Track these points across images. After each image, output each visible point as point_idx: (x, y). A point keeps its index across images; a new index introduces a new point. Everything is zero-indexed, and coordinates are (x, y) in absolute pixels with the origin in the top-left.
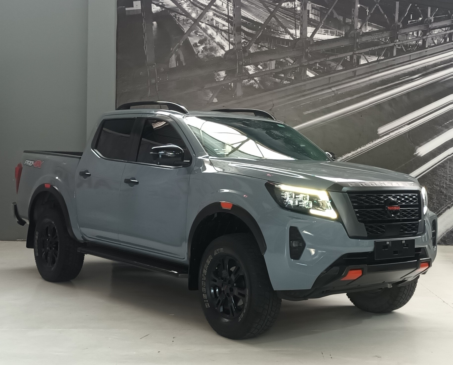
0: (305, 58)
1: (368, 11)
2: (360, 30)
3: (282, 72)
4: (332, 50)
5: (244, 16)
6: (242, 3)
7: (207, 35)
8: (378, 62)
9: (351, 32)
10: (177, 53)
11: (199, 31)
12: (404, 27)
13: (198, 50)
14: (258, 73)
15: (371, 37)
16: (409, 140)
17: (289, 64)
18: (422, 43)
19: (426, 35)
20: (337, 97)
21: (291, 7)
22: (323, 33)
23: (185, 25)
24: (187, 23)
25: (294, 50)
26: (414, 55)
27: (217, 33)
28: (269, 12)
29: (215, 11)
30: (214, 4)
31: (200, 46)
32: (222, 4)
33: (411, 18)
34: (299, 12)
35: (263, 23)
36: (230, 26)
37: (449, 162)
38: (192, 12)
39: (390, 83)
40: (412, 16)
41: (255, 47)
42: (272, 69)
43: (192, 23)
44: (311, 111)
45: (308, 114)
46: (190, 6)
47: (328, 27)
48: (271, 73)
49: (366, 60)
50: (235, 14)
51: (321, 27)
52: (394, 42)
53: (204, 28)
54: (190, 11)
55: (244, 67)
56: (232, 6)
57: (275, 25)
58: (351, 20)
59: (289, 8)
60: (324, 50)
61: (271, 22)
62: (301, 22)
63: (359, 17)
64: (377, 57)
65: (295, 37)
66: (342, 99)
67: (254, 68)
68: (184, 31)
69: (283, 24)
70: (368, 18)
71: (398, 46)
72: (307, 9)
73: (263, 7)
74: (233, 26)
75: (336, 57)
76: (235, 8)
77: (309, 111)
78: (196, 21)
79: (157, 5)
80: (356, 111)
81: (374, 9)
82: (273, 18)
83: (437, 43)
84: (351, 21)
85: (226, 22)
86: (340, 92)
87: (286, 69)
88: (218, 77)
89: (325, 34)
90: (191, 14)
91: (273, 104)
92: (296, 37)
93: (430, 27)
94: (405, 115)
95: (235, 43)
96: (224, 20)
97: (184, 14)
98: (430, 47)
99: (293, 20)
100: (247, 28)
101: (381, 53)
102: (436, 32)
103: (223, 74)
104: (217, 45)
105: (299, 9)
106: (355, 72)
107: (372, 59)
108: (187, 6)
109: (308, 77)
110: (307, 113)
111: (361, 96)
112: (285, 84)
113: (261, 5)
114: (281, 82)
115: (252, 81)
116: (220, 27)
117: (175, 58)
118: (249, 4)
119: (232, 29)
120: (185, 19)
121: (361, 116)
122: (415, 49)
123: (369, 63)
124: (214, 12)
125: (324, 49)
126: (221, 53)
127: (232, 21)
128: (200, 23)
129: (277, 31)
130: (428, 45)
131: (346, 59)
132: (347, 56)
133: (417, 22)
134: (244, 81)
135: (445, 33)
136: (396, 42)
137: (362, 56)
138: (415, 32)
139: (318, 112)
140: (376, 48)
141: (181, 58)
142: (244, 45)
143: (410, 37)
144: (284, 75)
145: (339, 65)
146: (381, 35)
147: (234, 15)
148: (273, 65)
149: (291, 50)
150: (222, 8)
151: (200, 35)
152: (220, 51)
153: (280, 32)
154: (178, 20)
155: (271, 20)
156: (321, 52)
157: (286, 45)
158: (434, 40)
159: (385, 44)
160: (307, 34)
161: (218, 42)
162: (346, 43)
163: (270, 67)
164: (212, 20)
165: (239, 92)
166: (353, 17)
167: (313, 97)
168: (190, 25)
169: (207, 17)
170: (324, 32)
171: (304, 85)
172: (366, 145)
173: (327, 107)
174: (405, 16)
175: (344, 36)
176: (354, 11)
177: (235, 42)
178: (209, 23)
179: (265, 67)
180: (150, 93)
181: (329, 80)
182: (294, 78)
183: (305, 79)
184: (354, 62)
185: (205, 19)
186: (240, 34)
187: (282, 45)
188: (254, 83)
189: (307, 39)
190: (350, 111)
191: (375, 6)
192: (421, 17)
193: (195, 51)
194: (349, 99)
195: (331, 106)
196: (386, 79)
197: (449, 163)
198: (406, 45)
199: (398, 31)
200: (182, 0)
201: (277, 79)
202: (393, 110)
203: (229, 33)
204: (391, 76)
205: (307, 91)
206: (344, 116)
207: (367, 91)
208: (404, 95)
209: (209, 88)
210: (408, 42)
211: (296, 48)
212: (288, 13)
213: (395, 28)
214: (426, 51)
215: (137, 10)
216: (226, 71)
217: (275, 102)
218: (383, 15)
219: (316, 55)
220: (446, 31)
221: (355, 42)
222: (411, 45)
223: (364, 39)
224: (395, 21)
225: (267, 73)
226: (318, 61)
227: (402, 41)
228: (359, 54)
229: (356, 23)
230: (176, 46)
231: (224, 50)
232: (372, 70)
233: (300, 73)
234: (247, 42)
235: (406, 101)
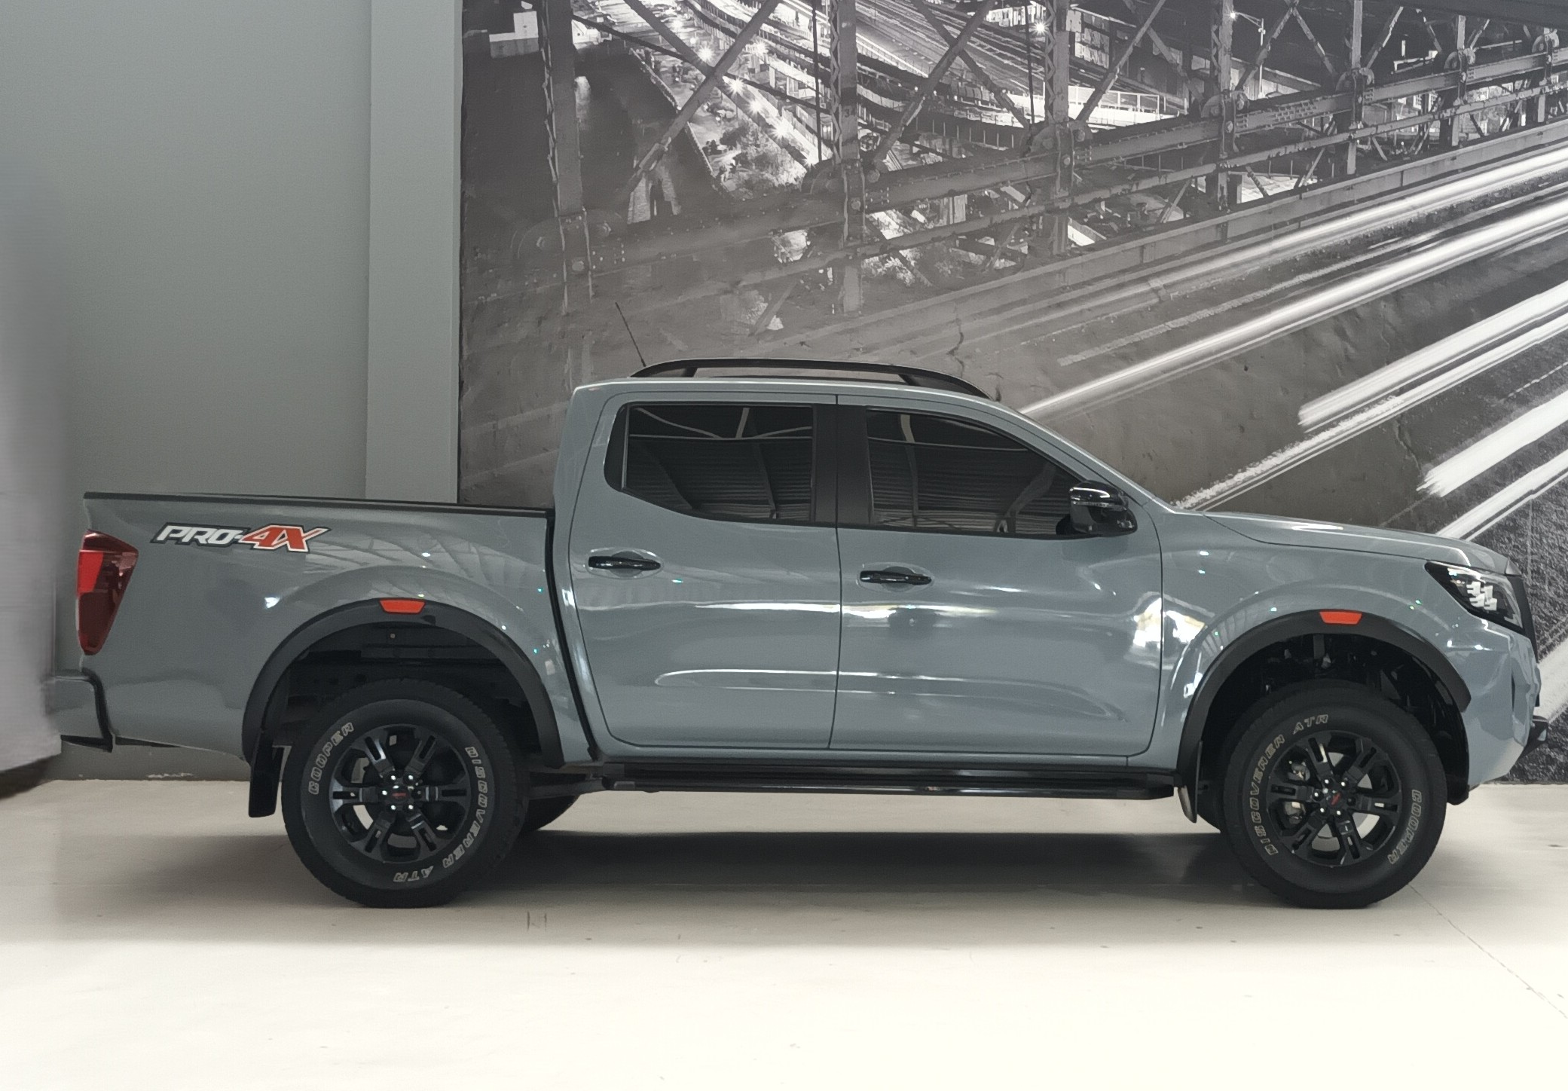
0: (1061, 185)
1: (1262, 31)
2: (1238, 92)
3: (987, 233)
4: (1150, 159)
5: (864, 53)
6: (858, 12)
7: (749, 116)
8: (1298, 196)
9: (1210, 101)
10: (651, 176)
11: (724, 103)
12: (1379, 84)
13: (720, 164)
14: (913, 236)
15: (1274, 116)
16: (1402, 443)
17: (1013, 207)
18: (1438, 130)
19: (1451, 106)
20: (1166, 309)
21: (1016, 23)
22: (1119, 105)
23: (679, 87)
24: (685, 81)
25: (1025, 162)
26: (1415, 169)
27: (779, 109)
28: (946, 40)
29: (773, 41)
30: (771, 17)
31: (725, 151)
32: (797, 18)
33: (1403, 54)
34: (1040, 39)
35: (927, 76)
36: (820, 85)
37: (1531, 514)
38: (699, 44)
39: (1336, 262)
40: (1406, 45)
41: (901, 151)
42: (956, 222)
43: (699, 78)
44: (1084, 353)
45: (1073, 363)
46: (693, 26)
47: (1136, 84)
48: (954, 233)
49: (1258, 190)
50: (836, 48)
51: (1110, 87)
52: (1348, 131)
53: (738, 94)
54: (693, 41)
55: (867, 216)
56: (826, 22)
57: (965, 81)
58: (1208, 62)
59: (1009, 28)
60: (1122, 159)
61: (952, 74)
62: (1049, 69)
63: (1235, 51)
64: (1296, 180)
65: (1030, 118)
66: (1184, 316)
67: (899, 221)
68: (676, 105)
69: (991, 77)
70: (1263, 55)
71: (1361, 143)
72: (1068, 29)
73: (925, 23)
75: (1163, 182)
76: (836, 30)
77: (1077, 354)
78: (713, 73)
79: (590, 24)
80: (1229, 354)
82: (958, 58)
83: (1488, 132)
84: (1208, 66)
85: (808, 73)
86: (1177, 293)
87: (1003, 223)
88: (783, 250)
89: (1127, 109)
90: (697, 50)
91: (962, 334)
92: (1033, 120)
93: (1464, 78)
94: (1388, 363)
95: (838, 140)
96: (803, 69)
97: (673, 50)
98: (1465, 143)
99: (1022, 64)
100: (875, 93)
101: (1308, 167)
102: (1483, 97)
103: (799, 239)
104: (782, 148)
105: (1040, 28)
106: (1223, 228)
107: (1279, 186)
108: (685, 27)
109: (1073, 246)
110: (1070, 362)
111: (1244, 305)
112: (997, 270)
113: (919, 18)
114: (984, 263)
115: (894, 263)
116: (791, 90)
117: (647, 191)
118: (882, 14)
119: (829, 96)
120: (679, 67)
122: (1416, 153)
123: (1267, 199)
124: (770, 43)
125: (1124, 157)
126: (793, 173)
127: (827, 69)
128: (726, 79)
129: (973, 100)
130: (1460, 138)
131: (1193, 186)
132: (1196, 178)
133: (1422, 64)
134: (867, 261)
135: (1513, 97)
136: (1354, 131)
137: (1245, 177)
138: (1415, 97)
139: (1106, 358)
140: (1291, 149)
141: (665, 192)
142: (867, 148)
143: (1399, 113)
144: (995, 241)
145: (1171, 206)
146: (1306, 108)
147: (834, 52)
148: (959, 209)
149: (1018, 161)
150: (796, 30)
151: (725, 118)
152: (791, 167)
153: (980, 104)
154: (657, 71)
155: (953, 65)
156: (1112, 166)
157: (1001, 145)
158: (1479, 123)
159: (1318, 138)
160: (1068, 107)
161: (783, 138)
162: (1193, 135)
163: (951, 217)
164: (765, 67)
165: (852, 297)
166: (1214, 51)
167: (1089, 310)
168: (693, 86)
169: (747, 60)
170: (1123, 100)
171: (1060, 272)
172: (1264, 462)
173: (1137, 340)
174: (1384, 45)
175: (1186, 113)
176: (1217, 32)
177: (836, 139)
178: (753, 80)
179: (935, 214)
180: (569, 303)
181: (1141, 256)
182: (1029, 248)
183: (1063, 251)
184: (1219, 195)
185: (740, 65)
186: (854, 112)
187: (987, 146)
188: (900, 268)
189: (1068, 125)
190: (1210, 354)
191: (1287, 17)
192: (1434, 49)
193: (711, 169)
194: (1206, 313)
195: (1147, 339)
196: (1323, 248)
197: (1533, 518)
198: (1388, 138)
199: (1360, 93)
200: (667, 7)
201: (974, 255)
202: (1349, 347)
203: (819, 110)
204: (1339, 239)
205: (1069, 291)
206: (1191, 368)
207: (1263, 288)
208: (1385, 298)
209: (756, 286)
210: (1395, 130)
211: (1034, 154)
212: (1004, 42)
213: (1353, 84)
214: (1454, 158)
215: (525, 40)
216: (811, 229)
217: (966, 327)
218: (1312, 45)
219: (1101, 175)
220: (1515, 91)
221: (1223, 129)
222: (1403, 140)
223: (1252, 122)
224: (1350, 62)
225: (943, 236)
226: (1105, 194)
227: (1373, 126)
228: (1235, 168)
229: (1224, 70)
230: (651, 153)
231: (802, 163)
232: (1277, 221)
233: (1046, 233)
234: (877, 138)
235: (1391, 320)
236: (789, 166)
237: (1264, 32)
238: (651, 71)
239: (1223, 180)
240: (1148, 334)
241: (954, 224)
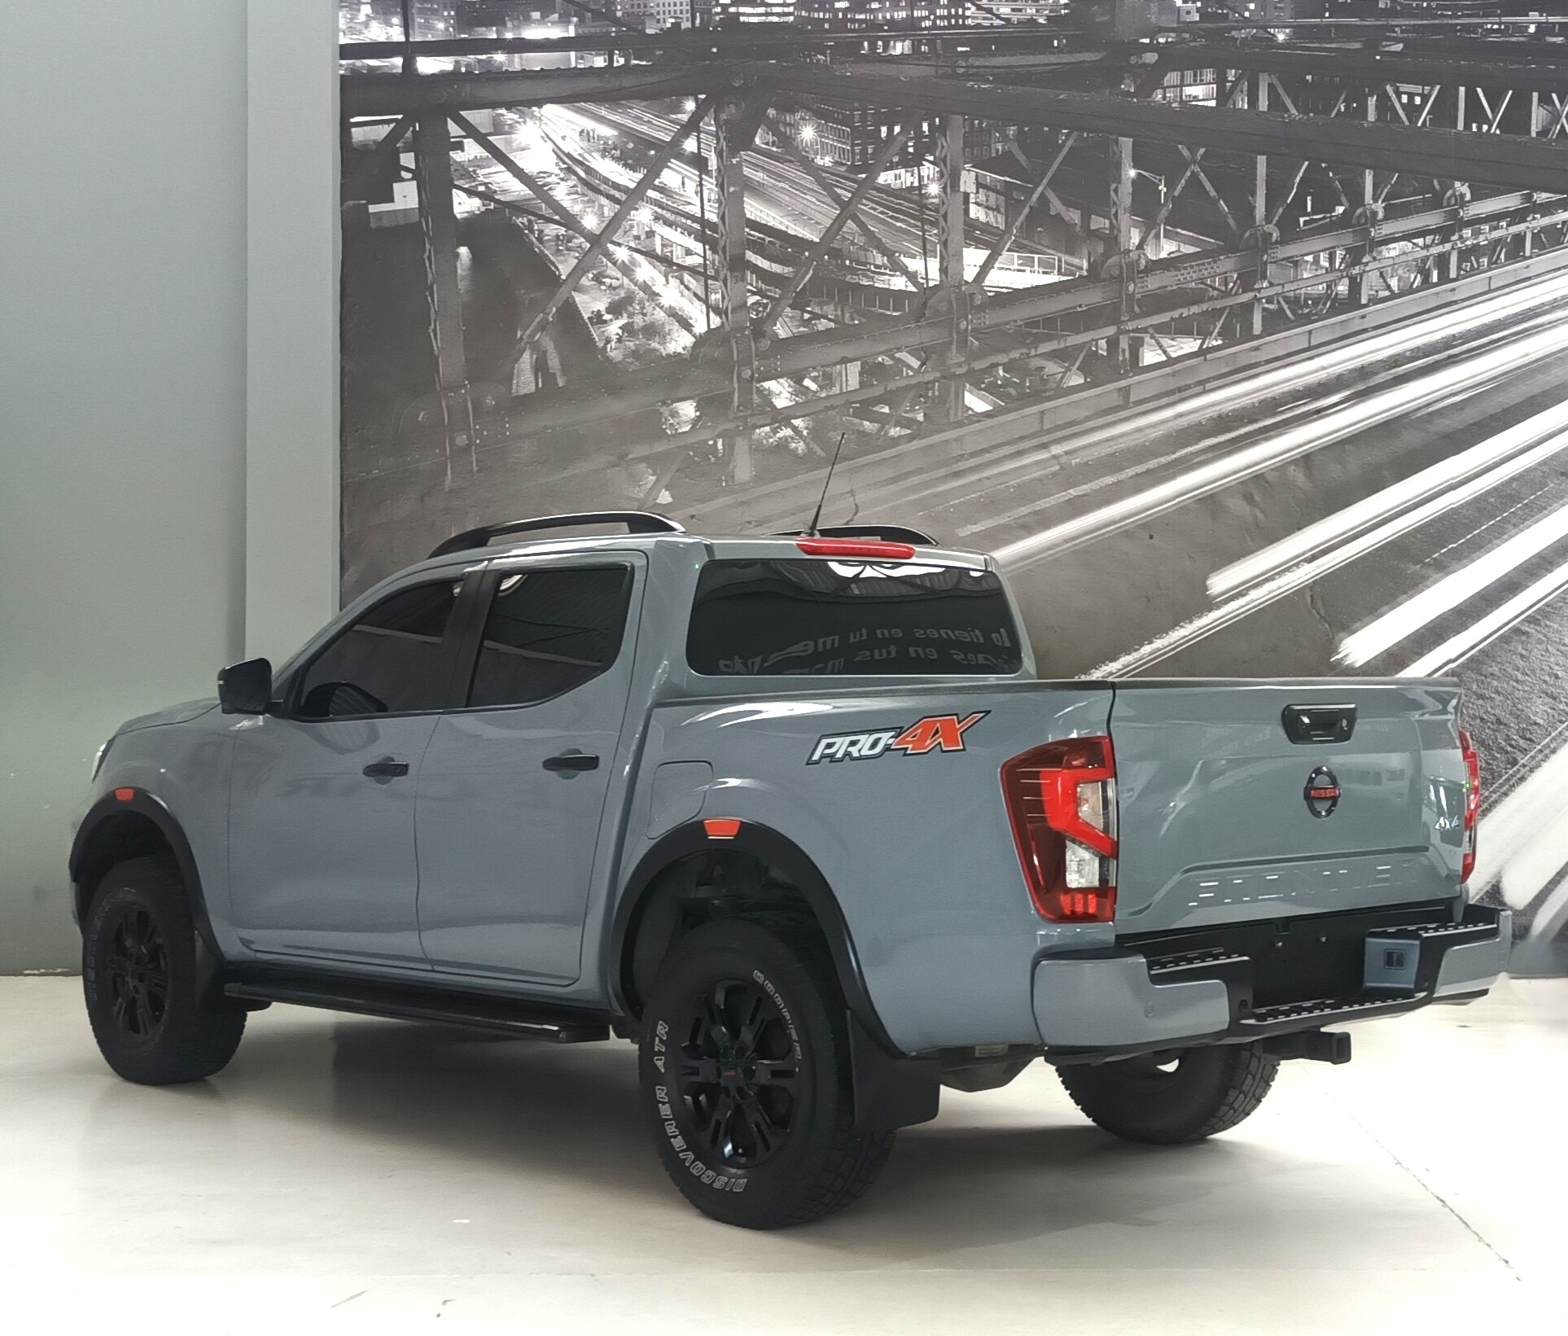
0: (957, 350)
1: (1162, 188)
2: (1138, 252)
3: (881, 400)
4: (1049, 322)
5: (753, 218)
6: (746, 176)
7: (636, 285)
8: (1202, 358)
9: (1110, 261)
10: (536, 347)
11: (609, 272)
12: (1284, 241)
13: (607, 334)
14: (805, 405)
15: (1177, 276)
16: (1314, 611)
17: (907, 373)
18: (1347, 288)
19: (1360, 263)
20: (1069, 476)
21: (909, 184)
22: (1016, 267)
23: (564, 255)
24: (569, 249)
25: (920, 327)
26: (1323, 328)
27: (666, 277)
28: (837, 203)
29: (659, 207)
30: (657, 182)
31: (611, 320)
32: (683, 183)
33: (1309, 209)
34: (934, 201)
35: (818, 240)
36: (708, 252)
38: (583, 212)
39: (1243, 426)
40: (1312, 201)
41: (791, 318)
42: (849, 389)
43: (583, 246)
44: (982, 523)
45: (973, 533)
46: (577, 193)
47: (1034, 245)
48: (847, 401)
49: (1160, 352)
50: (724, 213)
51: (1006, 248)
52: (1253, 290)
53: (623, 261)
54: (577, 208)
55: (758, 385)
56: (713, 187)
57: (857, 244)
58: (1107, 221)
59: (901, 189)
60: (1019, 322)
61: (843, 237)
62: (944, 231)
63: (1134, 210)
64: (1200, 341)
65: (924, 281)
66: (1085, 483)
67: (790, 390)
68: (560, 275)
69: (884, 240)
70: (1164, 213)
71: (1267, 303)
72: (962, 189)
73: (815, 186)
74: (720, 252)
75: (1062, 346)
76: (724, 195)
77: (976, 524)
78: (597, 241)
79: (471, 193)
80: (1133, 522)
81: (1183, 181)
82: (849, 221)
83: (1398, 288)
84: (1107, 225)
85: (696, 239)
86: (1078, 460)
87: (898, 389)
88: (671, 421)
89: (1024, 271)
90: (581, 218)
91: (856, 506)
92: (927, 283)
93: (1373, 234)
94: (1299, 529)
95: (727, 307)
96: (689, 235)
97: (557, 218)
98: (1375, 300)
99: (915, 226)
100: (765, 258)
101: (1212, 327)
102: (1393, 254)
103: (688, 409)
104: (669, 316)
105: (934, 189)
106: (1125, 392)
107: (1182, 348)
108: (569, 194)
109: (970, 412)
110: (969, 533)
111: (1148, 471)
112: (893, 438)
113: (808, 181)
114: (879, 431)
115: (786, 432)
116: (677, 258)
117: (531, 363)
118: (771, 178)
119: (717, 263)
120: (563, 235)
121: (1151, 537)
122: (1325, 311)
123: (1170, 361)
124: (656, 209)
125: (1022, 320)
126: (680, 342)
127: (715, 235)
128: (611, 247)
129: (865, 264)
130: (1369, 295)
131: (1094, 348)
132: (1097, 340)
133: (1328, 220)
134: (757, 431)
135: (1425, 253)
136: (1259, 290)
137: (1147, 339)
138: (1322, 254)
139: (1005, 528)
140: (1195, 309)
141: (550, 363)
142: (756, 315)
143: (1306, 270)
144: (890, 409)
145: (1070, 370)
146: (1209, 267)
147: (722, 218)
148: (852, 376)
149: (913, 326)
150: (682, 195)
151: (610, 286)
152: (679, 336)
153: (872, 268)
154: (540, 239)
155: (844, 229)
156: (1010, 329)
157: (894, 310)
158: (1389, 280)
159: (1222, 298)
160: (963, 269)
161: (670, 306)
162: (1094, 297)
163: (844, 385)
164: (651, 234)
165: (743, 469)
166: (1113, 211)
167: (988, 478)
168: (577, 255)
169: (632, 227)
170: (1021, 262)
171: (958, 439)
172: (1170, 633)
173: (1039, 508)
174: (1289, 201)
175: (1085, 274)
176: (1116, 191)
177: (725, 306)
178: (639, 247)
179: (827, 382)
180: (452, 479)
181: (1042, 419)
182: (925, 415)
183: (960, 418)
185: (626, 232)
186: (743, 279)
187: (881, 311)
188: (792, 438)
189: (963, 288)
190: (1112, 522)
191: (1188, 174)
192: (1342, 205)
193: (597, 339)
194: (1109, 480)
195: (1049, 508)
196: (1230, 411)
198: (1295, 297)
199: (1265, 251)
200: (550, 175)
201: (868, 423)
202: (1258, 513)
203: (707, 277)
204: (1246, 401)
205: (967, 459)
206: (1092, 538)
207: (1167, 454)
208: (1294, 462)
209: (643, 459)
210: (1301, 289)
211: (929, 318)
212: (897, 204)
213: (1257, 240)
214: (1363, 317)
215: (405, 210)
216: (700, 400)
217: (860, 498)
218: (1215, 203)
219: (996, 339)
220: (1426, 247)
221: (1124, 292)
222: (1310, 299)
223: (1153, 283)
224: (1253, 218)
225: (835, 404)
226: (1003, 358)
227: (1279, 285)
228: (1136, 330)
229: (1123, 229)
230: (535, 324)
231: (690, 331)
232: (1182, 384)
233: (942, 401)
234: (767, 304)
235: (1300, 484)
236: (676, 334)
237: (1165, 190)
238: (534, 239)
239: (1124, 343)
240: (1049, 502)
241: (847, 392)
